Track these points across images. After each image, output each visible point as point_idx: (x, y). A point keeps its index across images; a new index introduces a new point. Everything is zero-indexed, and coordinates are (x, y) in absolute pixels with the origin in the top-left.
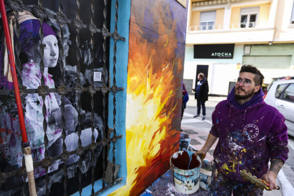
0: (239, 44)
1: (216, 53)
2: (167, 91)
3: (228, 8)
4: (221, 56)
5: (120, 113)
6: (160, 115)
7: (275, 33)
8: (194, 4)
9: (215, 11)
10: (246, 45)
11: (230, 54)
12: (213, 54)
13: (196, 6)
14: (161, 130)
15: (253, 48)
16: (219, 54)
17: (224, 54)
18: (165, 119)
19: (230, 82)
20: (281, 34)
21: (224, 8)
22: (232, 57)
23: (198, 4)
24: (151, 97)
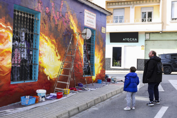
0: (142, 33)
1: (126, 39)
2: (102, 56)
3: (133, 8)
4: (130, 40)
5: (93, 59)
6: (100, 62)
7: (163, 26)
8: (108, 4)
9: (124, 8)
10: (146, 33)
11: (136, 39)
12: (124, 39)
13: (110, 5)
14: (100, 67)
15: (151, 35)
16: (128, 39)
17: (132, 39)
18: (101, 64)
19: (137, 59)
20: (167, 27)
21: (130, 7)
22: (137, 42)
23: (111, 4)
24: (98, 57)
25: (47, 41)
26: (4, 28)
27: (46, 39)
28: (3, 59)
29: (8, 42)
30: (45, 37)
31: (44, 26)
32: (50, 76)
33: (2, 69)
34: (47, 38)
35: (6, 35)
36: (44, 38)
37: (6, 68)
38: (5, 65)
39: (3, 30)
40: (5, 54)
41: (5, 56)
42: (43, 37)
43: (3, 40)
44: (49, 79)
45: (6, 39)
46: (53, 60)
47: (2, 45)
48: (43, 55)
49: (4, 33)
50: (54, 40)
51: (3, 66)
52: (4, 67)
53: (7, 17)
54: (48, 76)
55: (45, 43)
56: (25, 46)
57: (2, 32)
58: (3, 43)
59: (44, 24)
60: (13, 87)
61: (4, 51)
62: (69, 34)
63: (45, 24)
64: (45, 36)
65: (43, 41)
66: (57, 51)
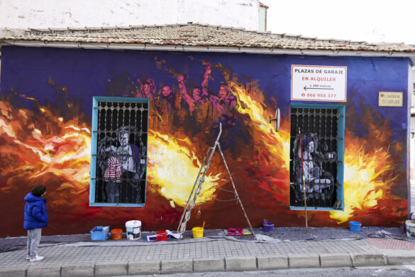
2: (382, 166)
6: (375, 180)
14: (376, 191)
18: (381, 185)
24: (364, 168)
25: (166, 142)
26: (76, 131)
27: (163, 140)
28: (76, 172)
29: (83, 150)
30: (160, 136)
31: (158, 118)
32: (176, 201)
33: (74, 185)
34: (166, 137)
35: (80, 141)
36: (160, 138)
37: (81, 184)
38: (78, 180)
39: (76, 134)
40: (79, 165)
41: (79, 168)
42: (157, 136)
43: (76, 147)
44: (173, 205)
45: (79, 146)
46: (185, 173)
47: (75, 153)
48: (156, 166)
49: (78, 138)
50: (187, 140)
51: (75, 181)
52: (78, 182)
53: (82, 116)
54: (171, 200)
55: (163, 145)
56: (130, 153)
57: (74, 137)
58: (75, 151)
59: (158, 115)
60: (94, 210)
61: (77, 161)
62: (234, 124)
63: (161, 114)
64: (161, 133)
65: (157, 144)
66: (195, 157)
